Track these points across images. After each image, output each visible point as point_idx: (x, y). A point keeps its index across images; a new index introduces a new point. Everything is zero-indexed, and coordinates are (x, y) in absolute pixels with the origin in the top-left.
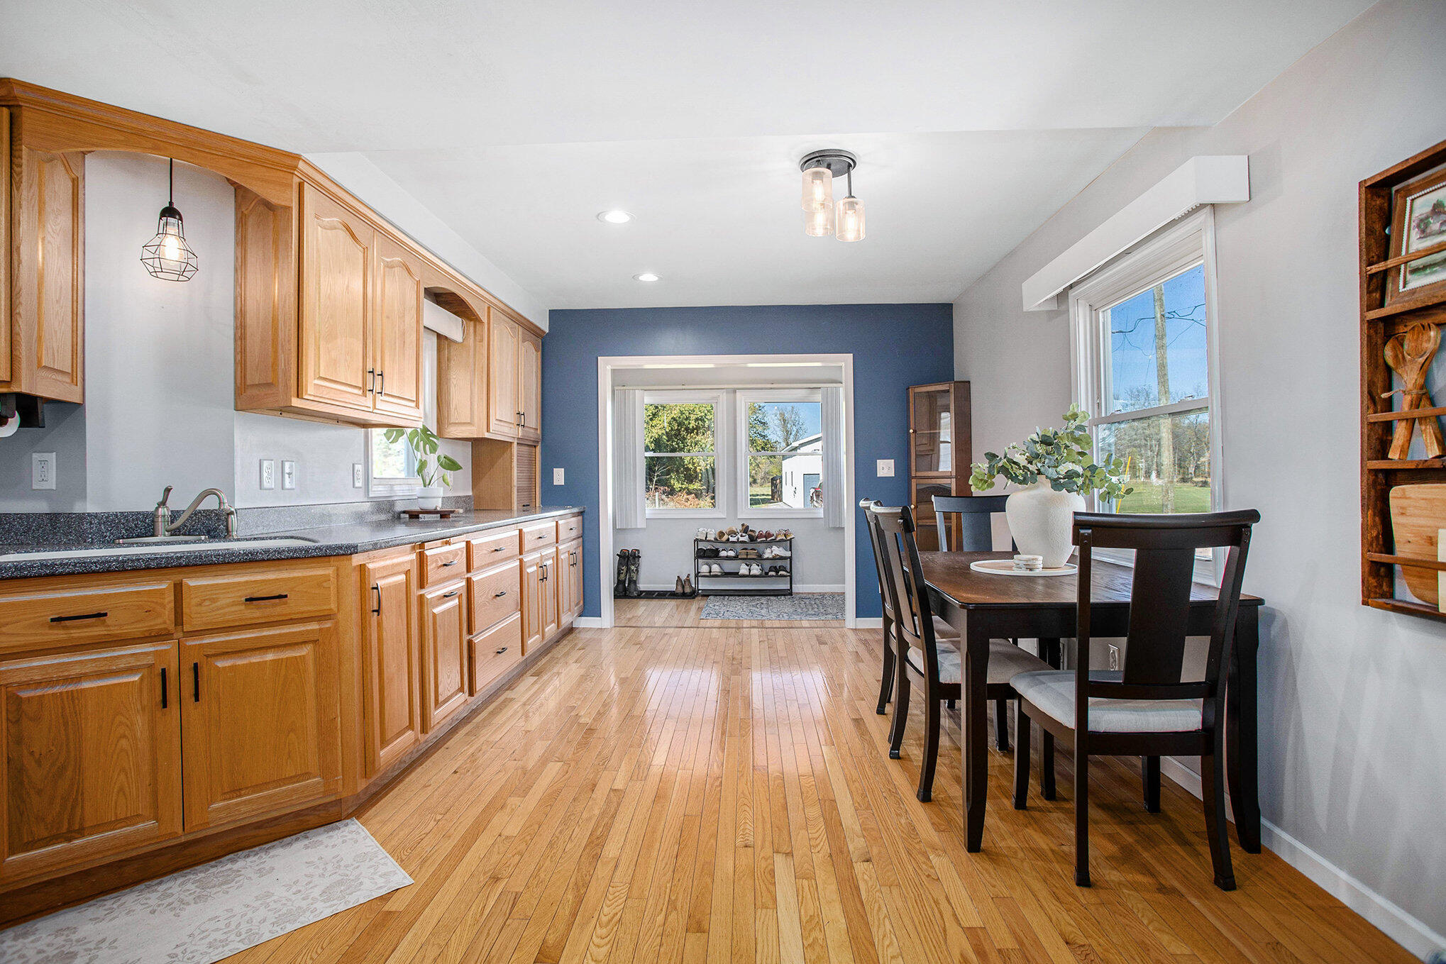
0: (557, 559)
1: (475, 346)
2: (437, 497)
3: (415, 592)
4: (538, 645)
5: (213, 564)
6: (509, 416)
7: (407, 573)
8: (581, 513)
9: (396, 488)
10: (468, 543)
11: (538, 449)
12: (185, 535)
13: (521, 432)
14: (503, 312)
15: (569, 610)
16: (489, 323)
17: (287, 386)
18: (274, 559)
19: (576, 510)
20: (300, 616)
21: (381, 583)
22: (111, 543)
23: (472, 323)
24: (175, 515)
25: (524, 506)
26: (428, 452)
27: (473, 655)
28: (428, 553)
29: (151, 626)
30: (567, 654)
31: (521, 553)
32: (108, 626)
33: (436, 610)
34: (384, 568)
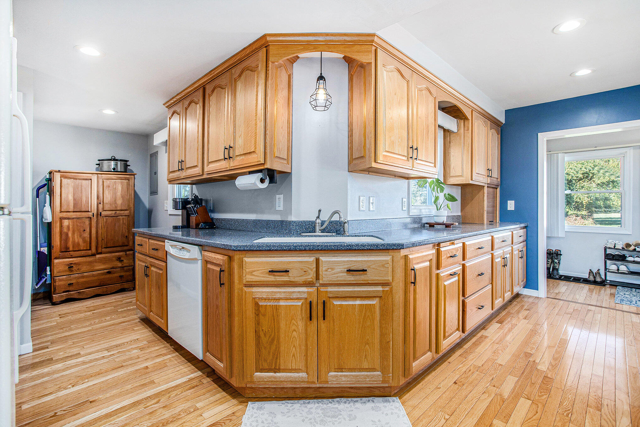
0: (512, 254)
1: (464, 133)
2: (443, 216)
3: (435, 272)
4: (501, 305)
5: (332, 250)
6: (483, 172)
7: (430, 261)
8: (525, 227)
9: (423, 211)
10: (464, 243)
11: (498, 190)
12: (327, 232)
13: (489, 180)
14: (480, 113)
15: (518, 284)
16: (472, 120)
17: (370, 157)
18: (361, 250)
19: (523, 225)
20: (373, 282)
21: (416, 267)
22: (299, 235)
23: (462, 121)
24: (323, 223)
25: (490, 221)
26: (439, 191)
27: (465, 309)
28: (442, 249)
29: (306, 279)
30: (518, 312)
31: (492, 250)
32: (290, 277)
33: (446, 283)
34: (418, 257)
